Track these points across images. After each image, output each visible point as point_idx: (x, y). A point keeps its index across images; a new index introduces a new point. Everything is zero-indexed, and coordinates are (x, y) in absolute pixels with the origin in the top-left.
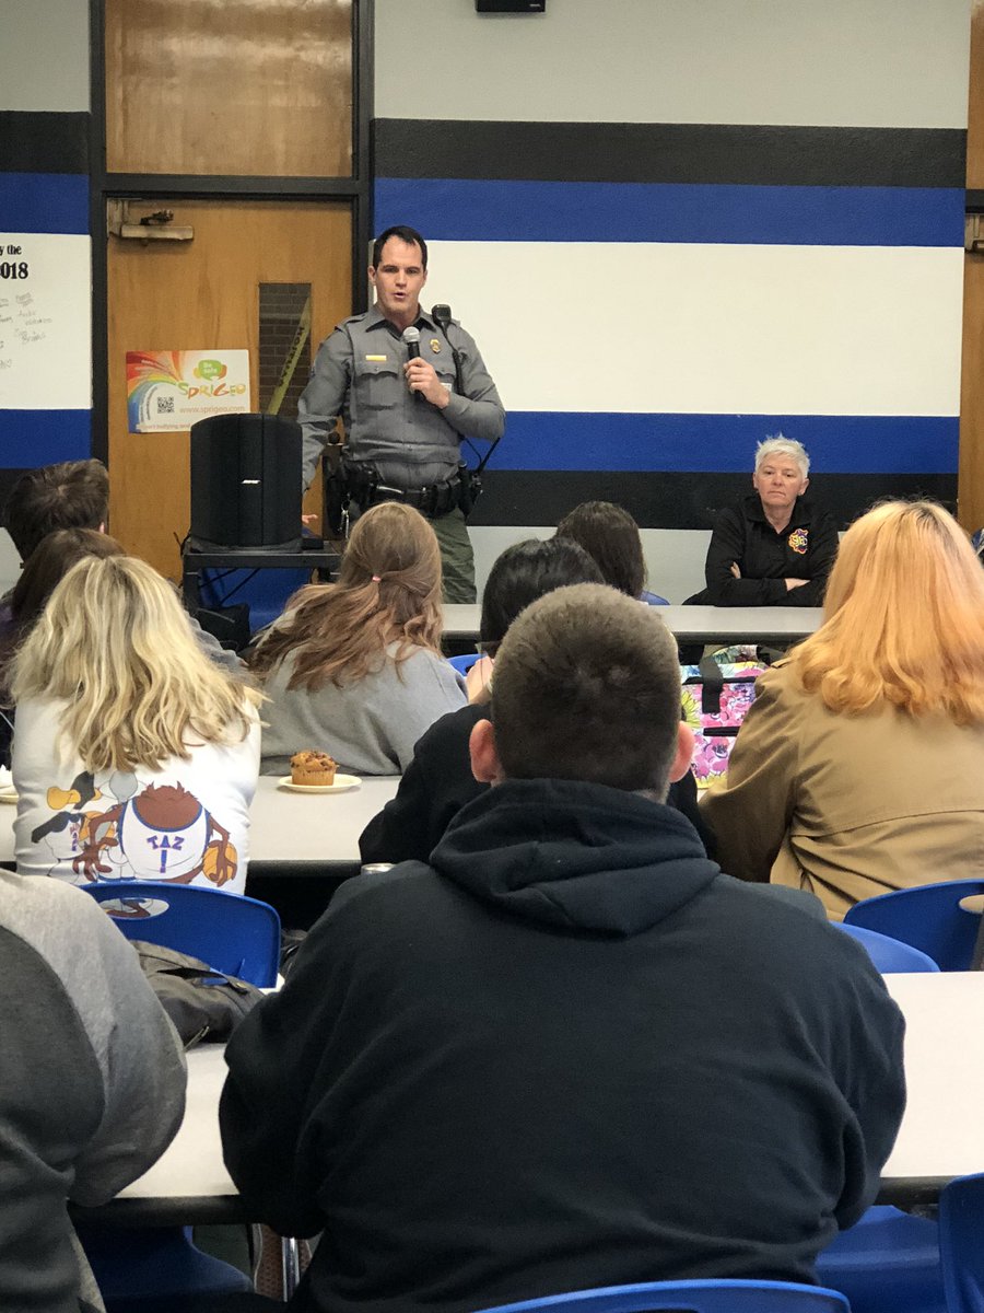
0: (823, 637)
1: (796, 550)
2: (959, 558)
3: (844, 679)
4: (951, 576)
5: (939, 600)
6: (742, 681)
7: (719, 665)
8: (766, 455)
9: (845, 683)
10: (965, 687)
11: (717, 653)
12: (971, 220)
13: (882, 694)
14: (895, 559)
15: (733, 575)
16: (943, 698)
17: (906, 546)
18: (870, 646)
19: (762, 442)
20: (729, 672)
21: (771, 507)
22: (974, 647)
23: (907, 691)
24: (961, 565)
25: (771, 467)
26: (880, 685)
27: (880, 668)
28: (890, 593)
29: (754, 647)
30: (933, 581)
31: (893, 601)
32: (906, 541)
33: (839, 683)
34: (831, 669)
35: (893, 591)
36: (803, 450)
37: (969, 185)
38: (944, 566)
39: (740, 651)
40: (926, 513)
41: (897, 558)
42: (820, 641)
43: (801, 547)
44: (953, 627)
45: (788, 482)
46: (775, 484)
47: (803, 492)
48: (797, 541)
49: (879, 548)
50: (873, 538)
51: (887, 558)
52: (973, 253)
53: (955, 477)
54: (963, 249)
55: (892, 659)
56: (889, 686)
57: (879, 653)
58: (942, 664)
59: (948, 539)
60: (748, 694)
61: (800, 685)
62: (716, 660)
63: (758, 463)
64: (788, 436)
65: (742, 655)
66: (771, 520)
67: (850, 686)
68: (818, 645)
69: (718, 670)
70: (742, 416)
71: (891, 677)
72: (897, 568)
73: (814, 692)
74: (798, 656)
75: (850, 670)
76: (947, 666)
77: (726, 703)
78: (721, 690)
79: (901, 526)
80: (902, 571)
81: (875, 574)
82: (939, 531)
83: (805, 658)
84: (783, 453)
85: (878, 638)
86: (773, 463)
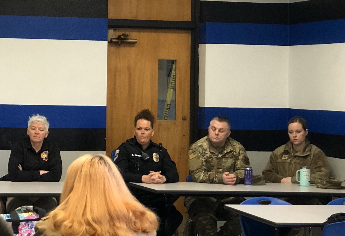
0: (61, 208)
1: (44, 159)
2: (114, 177)
3: (70, 225)
4: (111, 183)
5: (107, 193)
6: (27, 221)
7: (18, 214)
8: (32, 122)
9: (71, 227)
10: (117, 228)
11: (17, 209)
12: (110, 31)
13: (85, 231)
14: (90, 177)
15: (19, 169)
16: (109, 232)
17: (94, 171)
18: (80, 212)
19: (31, 116)
20: (22, 217)
21: (34, 142)
22: (120, 211)
23: (95, 229)
24: (115, 179)
25: (34, 127)
26: (84, 227)
27: (84, 220)
28: (88, 191)
29: (32, 207)
30: (104, 186)
31: (89, 193)
32: (93, 169)
33: (68, 227)
34: (65, 221)
35: (89, 189)
36: (47, 120)
37: (109, 17)
38: (109, 180)
39: (26, 208)
40: (101, 158)
41: (90, 176)
42: (60, 210)
43: (46, 158)
44: (112, 204)
45: (41, 133)
46: (36, 133)
47: (46, 136)
48: (44, 156)
49: (83, 173)
50: (80, 168)
51: (86, 176)
52: (111, 43)
53: (105, 130)
54: (107, 42)
55: (89, 217)
56: (88, 227)
57: (84, 214)
58: (108, 218)
59: (110, 168)
60: (30, 226)
61: (53, 227)
62: (17, 212)
63: (29, 125)
64: (41, 114)
65: (27, 210)
66: (34, 148)
67: (72, 228)
68: (60, 211)
69: (18, 216)
70: (22, 105)
71: (89, 224)
72: (90, 181)
73: (58, 231)
74: (52, 216)
75: (73, 221)
76: (110, 219)
77: (21, 230)
78: (19, 224)
79: (91, 163)
80: (92, 182)
81: (82, 183)
82: (106, 166)
83: (55, 216)
84: (39, 121)
85: (83, 209)
86: (35, 125)
